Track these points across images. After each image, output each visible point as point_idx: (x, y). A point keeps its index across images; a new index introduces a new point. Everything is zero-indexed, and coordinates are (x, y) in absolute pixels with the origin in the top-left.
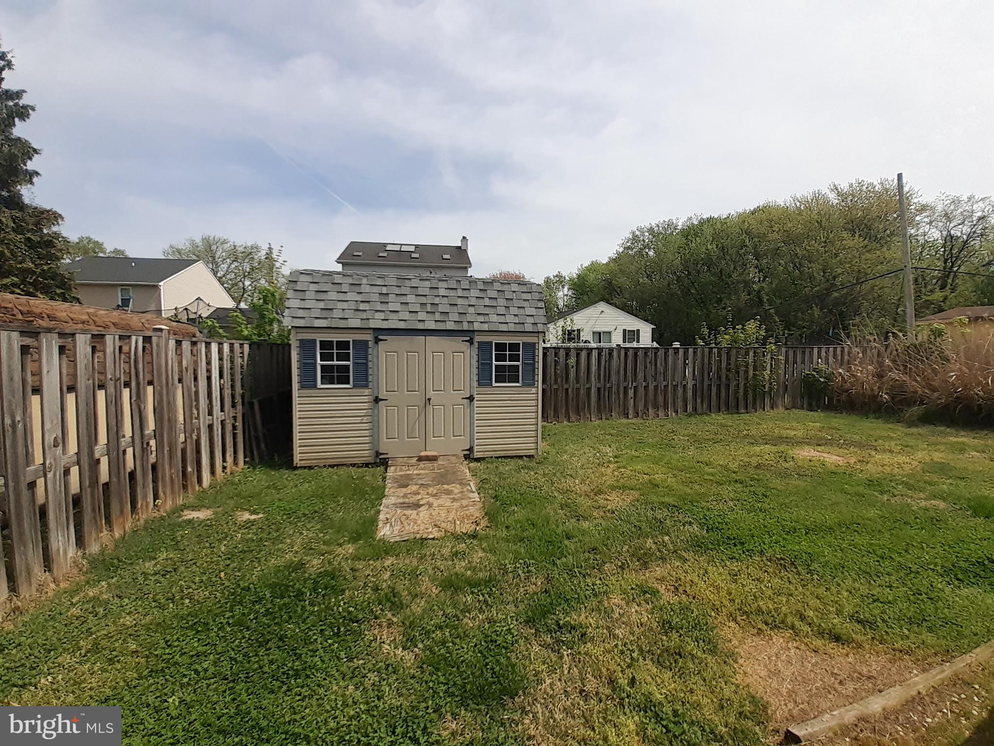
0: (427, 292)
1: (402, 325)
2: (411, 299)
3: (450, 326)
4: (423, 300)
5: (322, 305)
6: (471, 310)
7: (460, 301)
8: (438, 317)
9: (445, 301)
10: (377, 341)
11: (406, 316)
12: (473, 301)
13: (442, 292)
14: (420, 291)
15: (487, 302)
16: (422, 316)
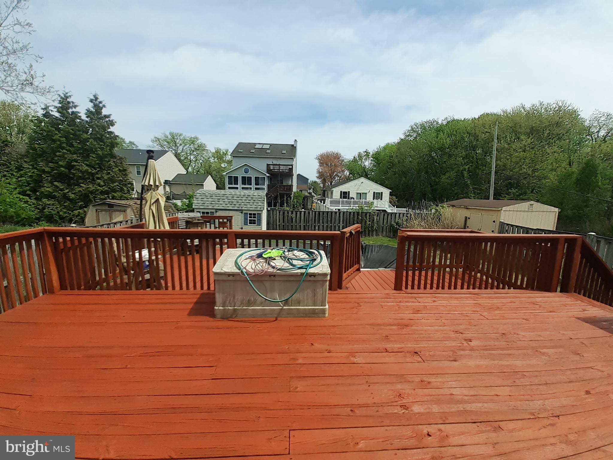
0: (231, 198)
1: (223, 208)
2: (226, 200)
3: (236, 208)
4: (229, 201)
5: (202, 202)
6: (243, 204)
7: (240, 201)
8: (233, 206)
9: (236, 201)
10: (216, 212)
11: (224, 205)
12: (244, 201)
13: (235, 198)
14: (229, 198)
15: (248, 201)
16: (228, 205)
